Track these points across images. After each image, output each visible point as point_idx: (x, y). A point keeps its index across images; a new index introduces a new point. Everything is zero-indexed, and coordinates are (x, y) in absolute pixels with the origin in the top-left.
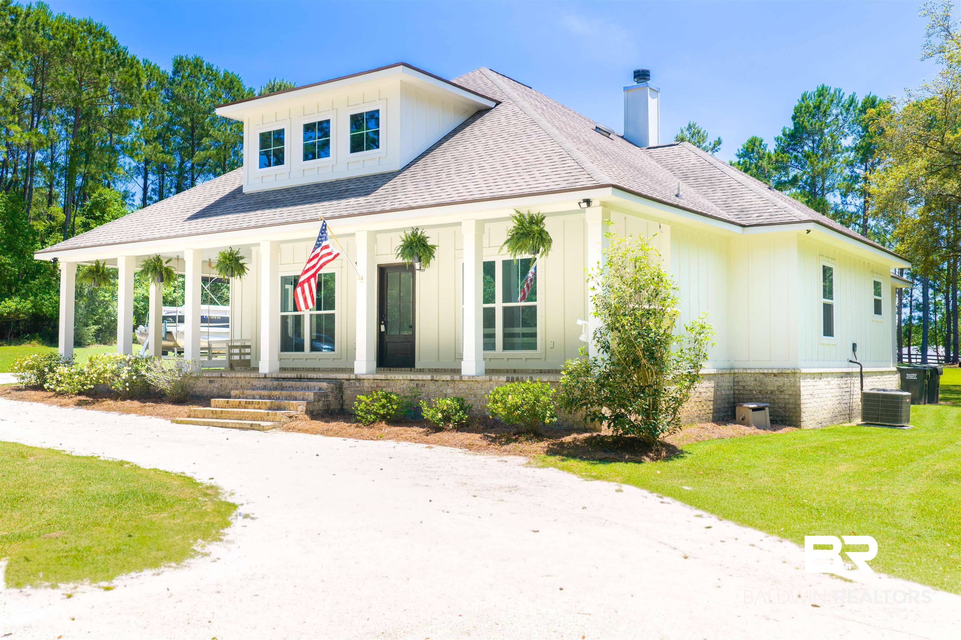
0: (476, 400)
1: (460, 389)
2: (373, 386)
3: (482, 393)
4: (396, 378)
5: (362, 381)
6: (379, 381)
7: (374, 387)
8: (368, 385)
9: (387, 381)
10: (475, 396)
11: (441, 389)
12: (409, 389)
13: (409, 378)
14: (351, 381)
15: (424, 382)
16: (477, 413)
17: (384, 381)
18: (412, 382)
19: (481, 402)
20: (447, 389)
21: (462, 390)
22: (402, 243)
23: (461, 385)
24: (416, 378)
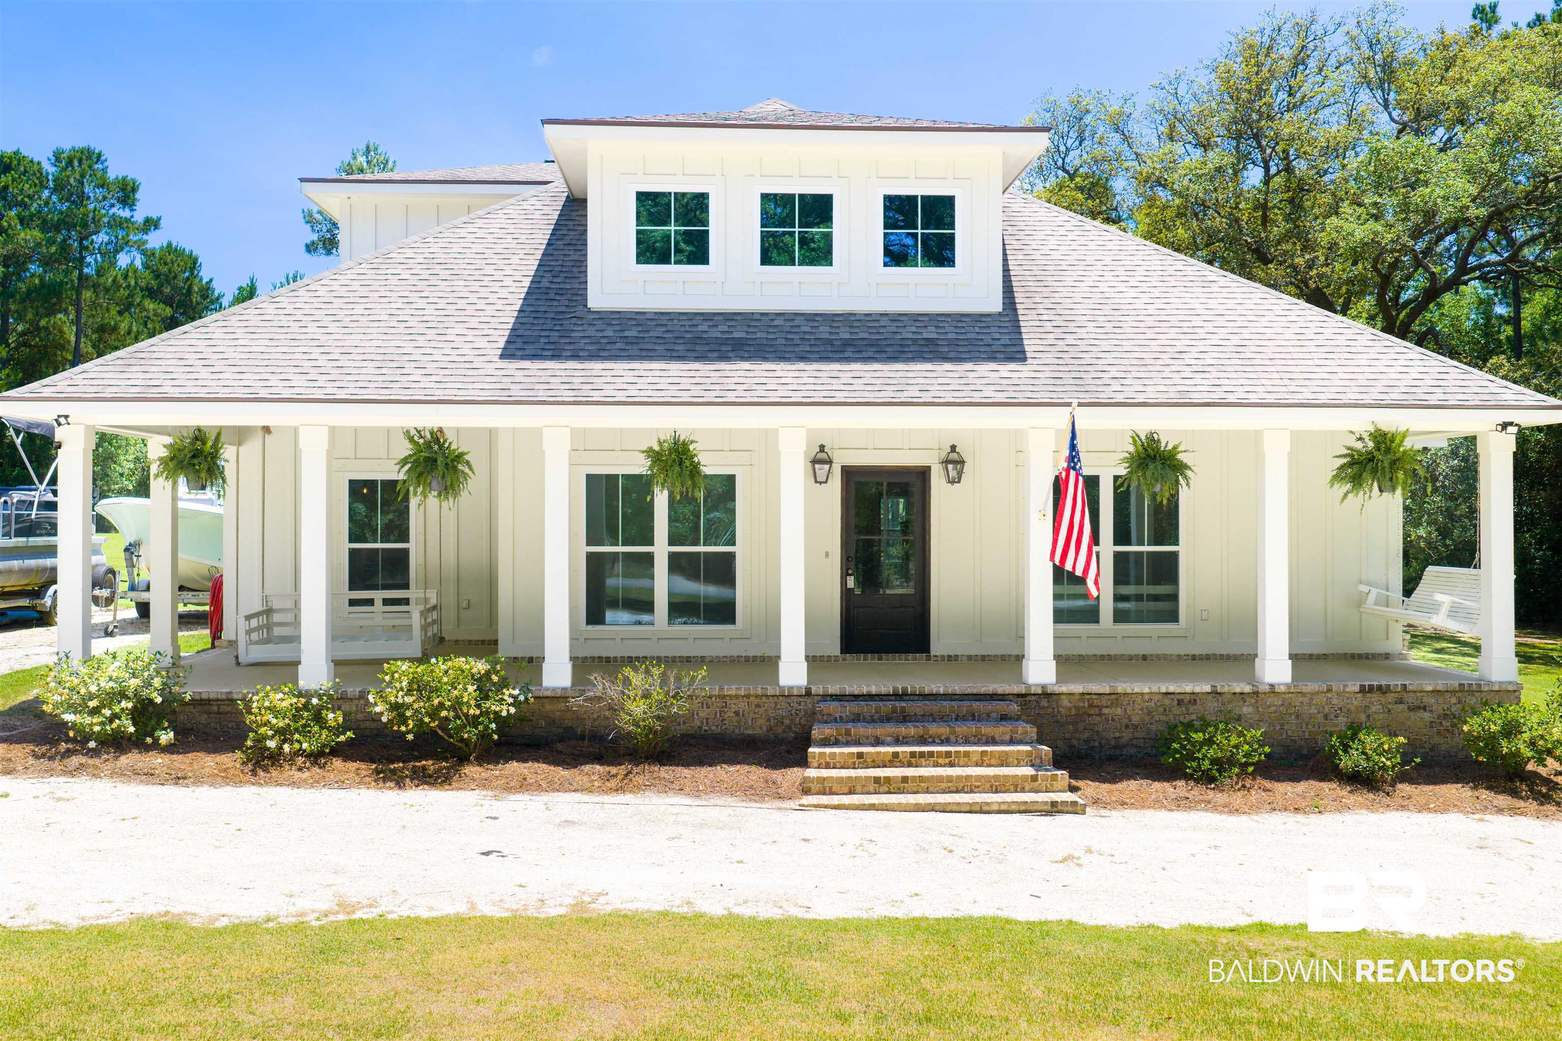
0: (1301, 724)
1: (1269, 707)
2: (1081, 704)
3: (1311, 711)
4: (1136, 690)
5: (1054, 697)
6: (1094, 697)
7: (1084, 707)
8: (1069, 705)
9: (1113, 697)
10: (1297, 717)
11: (1230, 707)
12: (1161, 709)
13: (1163, 690)
14: (1028, 698)
15: (1193, 697)
16: (1303, 743)
17: (1106, 697)
18: (1169, 696)
19: (1310, 726)
20: (1241, 707)
21: (1273, 708)
22: (1132, 449)
23: (1270, 700)
24: (1179, 690)
